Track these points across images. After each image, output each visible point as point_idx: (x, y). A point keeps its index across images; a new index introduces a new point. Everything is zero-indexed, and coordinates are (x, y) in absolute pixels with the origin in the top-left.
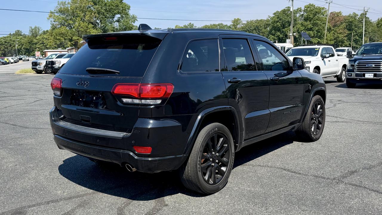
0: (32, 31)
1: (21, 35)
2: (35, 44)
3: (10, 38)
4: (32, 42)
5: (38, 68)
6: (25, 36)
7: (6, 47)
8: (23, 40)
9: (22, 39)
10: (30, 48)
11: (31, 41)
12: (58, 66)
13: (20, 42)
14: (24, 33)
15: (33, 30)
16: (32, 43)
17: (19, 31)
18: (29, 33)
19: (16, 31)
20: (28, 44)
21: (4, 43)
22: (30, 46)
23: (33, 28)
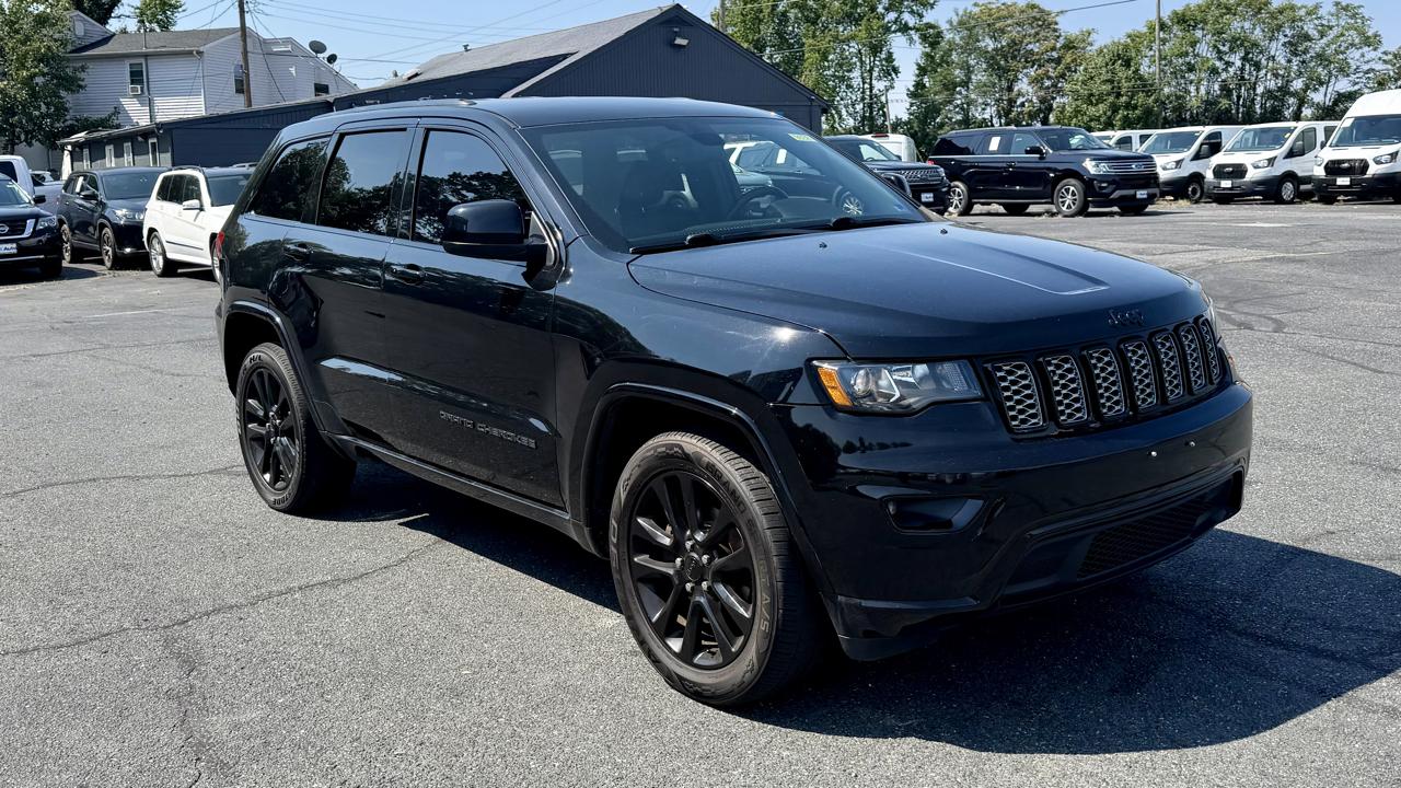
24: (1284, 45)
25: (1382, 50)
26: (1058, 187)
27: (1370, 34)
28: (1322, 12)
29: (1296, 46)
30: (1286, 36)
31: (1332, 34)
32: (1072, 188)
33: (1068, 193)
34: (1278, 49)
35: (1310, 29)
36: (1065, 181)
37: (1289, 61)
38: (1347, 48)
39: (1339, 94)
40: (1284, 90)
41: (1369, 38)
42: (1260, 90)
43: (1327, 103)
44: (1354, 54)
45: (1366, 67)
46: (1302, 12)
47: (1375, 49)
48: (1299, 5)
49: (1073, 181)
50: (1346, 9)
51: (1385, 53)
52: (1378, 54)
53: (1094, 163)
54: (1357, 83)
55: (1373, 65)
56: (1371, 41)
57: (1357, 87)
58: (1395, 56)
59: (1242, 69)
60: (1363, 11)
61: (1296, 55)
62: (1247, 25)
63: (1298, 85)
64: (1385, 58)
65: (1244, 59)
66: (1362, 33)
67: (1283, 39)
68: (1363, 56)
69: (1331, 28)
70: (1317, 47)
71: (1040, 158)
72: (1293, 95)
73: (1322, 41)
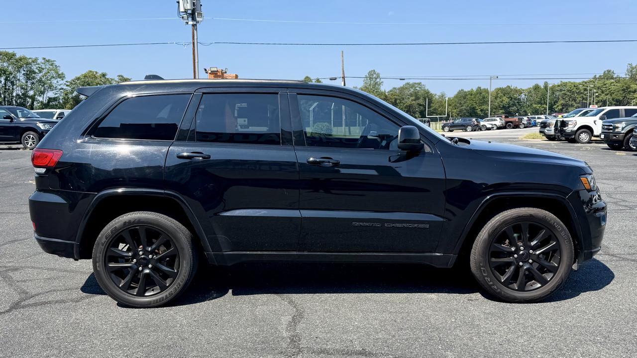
0: (631, 71)
1: (612, 78)
2: (632, 92)
3: (594, 82)
4: (629, 88)
5: (546, 131)
6: (618, 80)
7: (584, 96)
8: (614, 85)
9: (612, 84)
10: (623, 99)
11: (627, 88)
12: (571, 129)
13: (609, 89)
14: (618, 74)
15: (633, 68)
16: (629, 90)
17: (609, 71)
18: (626, 75)
19: (605, 72)
20: (622, 92)
21: (582, 91)
22: (623, 95)
23: (634, 66)
24: (24, 74)
25: (65, 80)
26: (24, 136)
27: (59, 73)
28: (39, 61)
29: (29, 75)
30: (24, 71)
31: (44, 71)
32: (31, 136)
33: (30, 138)
34: (21, 76)
35: (34, 68)
36: (28, 132)
37: (27, 82)
38: (51, 78)
39: (50, 98)
40: (25, 95)
41: (59, 74)
42: (14, 94)
43: (44, 102)
44: (54, 81)
45: (59, 87)
46: (30, 61)
47: (62, 80)
48: (28, 57)
49: (32, 133)
50: (48, 61)
51: (67, 82)
52: (64, 82)
53: (42, 124)
54: (57, 94)
55: (62, 86)
56: (61, 76)
57: (56, 96)
58: (71, 83)
59: (5, 84)
60: (57, 63)
61: (29, 80)
62: (5, 64)
63: (31, 93)
64: (67, 84)
65: (6, 80)
66: (57, 73)
67: (23, 72)
68: (57, 82)
69: (43, 69)
70: (38, 76)
71: (10, 121)
72: (30, 97)
73: (40, 74)
